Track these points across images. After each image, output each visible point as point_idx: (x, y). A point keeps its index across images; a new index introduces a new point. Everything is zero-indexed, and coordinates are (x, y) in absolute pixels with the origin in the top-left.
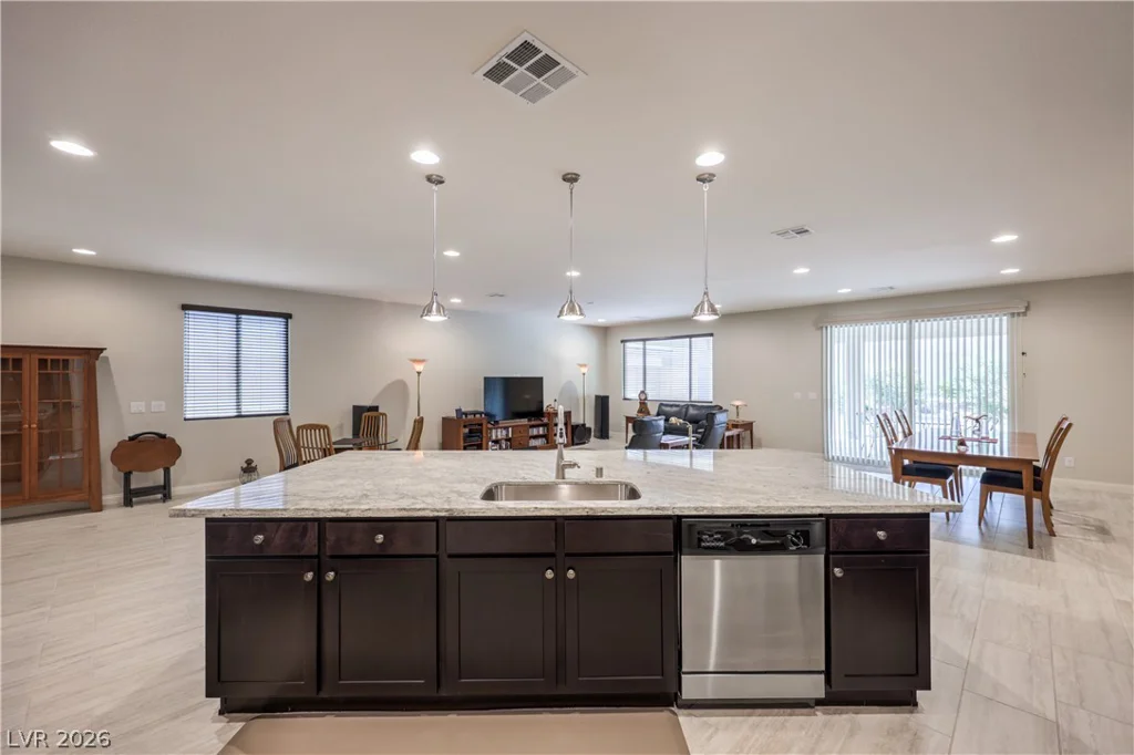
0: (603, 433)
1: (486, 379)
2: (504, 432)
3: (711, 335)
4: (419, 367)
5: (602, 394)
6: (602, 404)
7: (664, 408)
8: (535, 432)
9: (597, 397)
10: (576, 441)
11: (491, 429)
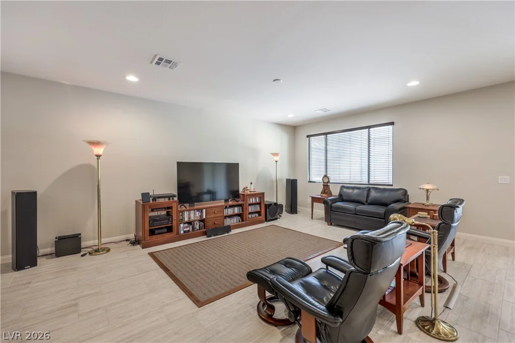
0: (293, 208)
1: (178, 163)
2: (198, 214)
3: (392, 123)
4: (99, 150)
5: (292, 178)
6: (292, 185)
7: (345, 190)
8: (230, 211)
9: (288, 180)
10: (269, 217)
11: (183, 212)
